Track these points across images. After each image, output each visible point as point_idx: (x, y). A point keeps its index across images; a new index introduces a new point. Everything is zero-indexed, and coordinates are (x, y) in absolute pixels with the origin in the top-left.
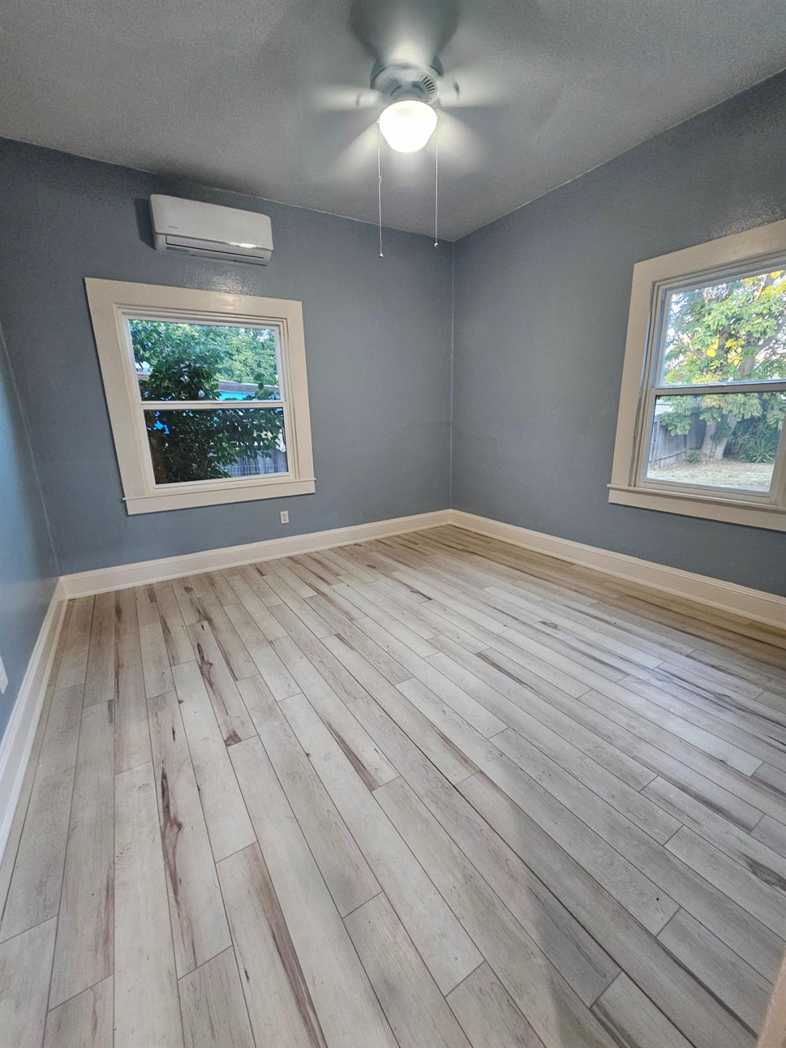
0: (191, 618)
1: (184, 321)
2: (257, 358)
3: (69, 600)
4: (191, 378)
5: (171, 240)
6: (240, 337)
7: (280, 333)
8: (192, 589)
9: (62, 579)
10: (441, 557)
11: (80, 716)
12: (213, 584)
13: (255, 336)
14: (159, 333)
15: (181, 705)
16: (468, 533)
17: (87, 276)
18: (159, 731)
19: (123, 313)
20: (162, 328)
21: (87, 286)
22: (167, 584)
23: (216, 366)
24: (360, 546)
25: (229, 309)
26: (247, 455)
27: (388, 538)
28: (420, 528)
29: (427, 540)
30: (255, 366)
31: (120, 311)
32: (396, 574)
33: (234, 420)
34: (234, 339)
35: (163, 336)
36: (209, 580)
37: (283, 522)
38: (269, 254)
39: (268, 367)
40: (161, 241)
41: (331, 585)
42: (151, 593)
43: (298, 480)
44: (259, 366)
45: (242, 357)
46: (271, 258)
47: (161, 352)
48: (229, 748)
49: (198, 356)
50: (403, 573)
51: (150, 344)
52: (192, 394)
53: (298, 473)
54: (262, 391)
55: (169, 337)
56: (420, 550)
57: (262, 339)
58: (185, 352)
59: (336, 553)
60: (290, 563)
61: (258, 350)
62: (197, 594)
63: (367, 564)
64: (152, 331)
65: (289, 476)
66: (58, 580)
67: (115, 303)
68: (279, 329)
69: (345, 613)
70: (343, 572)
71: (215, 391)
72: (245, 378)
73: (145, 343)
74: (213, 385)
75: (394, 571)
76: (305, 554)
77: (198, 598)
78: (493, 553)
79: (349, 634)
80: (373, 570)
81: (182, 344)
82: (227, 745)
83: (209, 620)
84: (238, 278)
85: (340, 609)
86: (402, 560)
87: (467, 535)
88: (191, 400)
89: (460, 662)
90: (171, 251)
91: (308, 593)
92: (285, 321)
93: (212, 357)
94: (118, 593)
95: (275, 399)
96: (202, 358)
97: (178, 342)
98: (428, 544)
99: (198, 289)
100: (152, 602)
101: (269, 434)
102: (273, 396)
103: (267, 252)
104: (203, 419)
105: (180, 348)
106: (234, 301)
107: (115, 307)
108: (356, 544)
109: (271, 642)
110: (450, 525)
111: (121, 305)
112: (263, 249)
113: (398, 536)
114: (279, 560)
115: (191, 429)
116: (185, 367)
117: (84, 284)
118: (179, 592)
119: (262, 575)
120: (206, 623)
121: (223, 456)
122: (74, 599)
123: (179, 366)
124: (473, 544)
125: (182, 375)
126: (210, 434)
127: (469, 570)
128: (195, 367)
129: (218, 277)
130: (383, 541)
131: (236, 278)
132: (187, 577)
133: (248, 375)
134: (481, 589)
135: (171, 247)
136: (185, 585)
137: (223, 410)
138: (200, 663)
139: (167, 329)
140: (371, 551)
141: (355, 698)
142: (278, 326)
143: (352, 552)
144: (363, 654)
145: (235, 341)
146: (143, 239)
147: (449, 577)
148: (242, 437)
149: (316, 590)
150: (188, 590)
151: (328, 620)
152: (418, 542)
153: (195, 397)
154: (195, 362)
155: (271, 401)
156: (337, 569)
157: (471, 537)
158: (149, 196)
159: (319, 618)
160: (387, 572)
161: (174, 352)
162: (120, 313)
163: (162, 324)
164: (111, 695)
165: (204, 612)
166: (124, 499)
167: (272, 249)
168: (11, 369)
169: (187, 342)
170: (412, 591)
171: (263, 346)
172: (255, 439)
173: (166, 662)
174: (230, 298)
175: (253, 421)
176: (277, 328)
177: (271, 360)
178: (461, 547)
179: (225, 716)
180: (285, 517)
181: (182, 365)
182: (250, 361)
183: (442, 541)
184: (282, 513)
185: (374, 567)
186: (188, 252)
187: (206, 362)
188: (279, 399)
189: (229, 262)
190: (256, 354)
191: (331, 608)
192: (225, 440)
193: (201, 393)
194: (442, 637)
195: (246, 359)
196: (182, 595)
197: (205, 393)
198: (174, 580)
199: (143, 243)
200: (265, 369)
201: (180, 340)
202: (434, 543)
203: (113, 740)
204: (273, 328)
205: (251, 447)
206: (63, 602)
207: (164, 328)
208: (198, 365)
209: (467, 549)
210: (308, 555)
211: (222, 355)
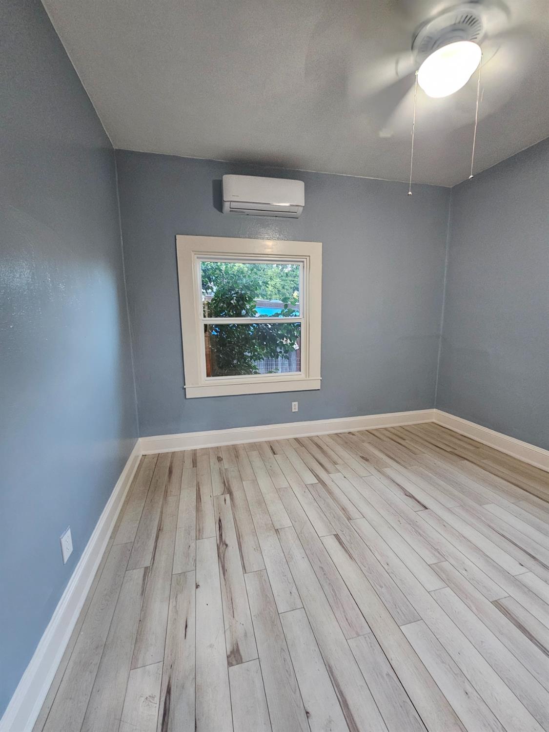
0: (218, 489)
1: (239, 261)
2: (282, 283)
3: (143, 455)
4: (238, 301)
5: (234, 205)
6: (273, 270)
7: (304, 267)
8: (222, 460)
9: (140, 440)
10: (429, 457)
11: (122, 579)
12: (238, 458)
13: (283, 268)
14: (220, 270)
15: (198, 590)
16: (453, 433)
17: (177, 234)
18: (175, 619)
19: (198, 258)
20: (223, 268)
21: (177, 241)
22: (206, 451)
23: (256, 292)
24: (353, 435)
25: (268, 251)
26: (271, 355)
27: (377, 430)
28: (406, 424)
29: (413, 436)
30: (280, 288)
31: (196, 256)
32: (388, 471)
33: (264, 331)
34: (269, 271)
35: (223, 272)
36: (235, 452)
37: (293, 411)
38: (301, 209)
39: (289, 289)
40: (227, 206)
41: (330, 474)
42: (194, 457)
43: (307, 378)
44: (283, 288)
45: (273, 283)
46: (302, 212)
47: (221, 283)
48: (231, 668)
49: (244, 285)
50: (394, 470)
51: (214, 278)
52: (237, 312)
53: (308, 373)
54: (287, 310)
55: (227, 273)
56: (407, 446)
57: (286, 271)
58: (236, 283)
59: (333, 440)
60: (297, 445)
61: (284, 278)
62: (226, 465)
63: (361, 455)
64: (216, 269)
65: (302, 375)
66: (137, 440)
67: (193, 251)
68: (304, 264)
69: (343, 509)
70: (339, 461)
71: (253, 310)
72: (274, 297)
73: (211, 277)
74: (252, 306)
75: (386, 467)
76: (308, 437)
77: (226, 469)
78: (485, 461)
79: (348, 538)
80: (366, 462)
81: (234, 277)
82: (230, 664)
83: (230, 493)
84: (277, 228)
85: (339, 504)
86: (393, 457)
87: (453, 436)
88: (236, 317)
89: (474, 608)
90: (233, 213)
91: (311, 479)
92: (308, 258)
93: (253, 285)
94: (173, 453)
95: (296, 316)
96: (247, 287)
97: (232, 276)
98: (416, 442)
99: (249, 238)
100: (193, 467)
101: (289, 341)
102: (294, 313)
103: (300, 208)
104: (243, 329)
105: (233, 280)
106: (272, 245)
107: (193, 254)
108: (350, 433)
109: (277, 531)
110: (433, 423)
111: (196, 252)
112: (297, 206)
113: (386, 429)
114: (288, 440)
115: (235, 335)
116: (234, 294)
117: (176, 239)
118: (214, 460)
119: (275, 454)
120: (228, 497)
121: (254, 355)
122: (146, 455)
123: (231, 293)
124: (460, 446)
125: (232, 299)
126: (247, 340)
127: (463, 478)
128: (241, 293)
129: (263, 229)
130: (374, 432)
131: (275, 229)
132: (220, 447)
133: (276, 294)
134: (481, 505)
135: (232, 210)
136: (218, 455)
137: (257, 324)
138: (218, 542)
139: (226, 267)
140: (363, 441)
141: (358, 635)
142: (303, 262)
143: (346, 440)
144: (363, 568)
145: (270, 273)
146: (215, 206)
147: (442, 483)
148: (269, 342)
149: (317, 476)
150: (220, 459)
151: (328, 515)
152: (405, 437)
153: (239, 315)
154: (242, 289)
155: (293, 318)
156: (335, 457)
157: (456, 438)
158: (222, 176)
159: (319, 510)
160: (379, 468)
161: (229, 283)
162: (196, 257)
163: (224, 264)
164: (147, 563)
165: (229, 485)
166: (185, 387)
167: (304, 205)
168: (126, 297)
169: (238, 275)
170: (406, 495)
171: (287, 275)
172: (278, 345)
173: (193, 533)
174: (270, 243)
175: (278, 331)
176: (302, 263)
177: (292, 284)
178: (449, 449)
179: (232, 618)
180: (295, 406)
181: (233, 292)
182: (278, 285)
183: (428, 439)
184: (293, 403)
185: (367, 460)
186: (244, 213)
187: (249, 290)
188: (299, 316)
189: (272, 218)
190: (282, 281)
191: (330, 501)
192: (257, 344)
193: (244, 312)
194: (445, 565)
195: (276, 284)
196: (215, 464)
197: (246, 312)
198: (212, 448)
199: (215, 210)
200: (287, 290)
201: (233, 274)
202: (422, 442)
203: (138, 620)
204: (299, 263)
205: (275, 351)
206: (138, 456)
207: (225, 266)
208: (243, 292)
209: (456, 452)
210: (310, 439)
211: (261, 284)
